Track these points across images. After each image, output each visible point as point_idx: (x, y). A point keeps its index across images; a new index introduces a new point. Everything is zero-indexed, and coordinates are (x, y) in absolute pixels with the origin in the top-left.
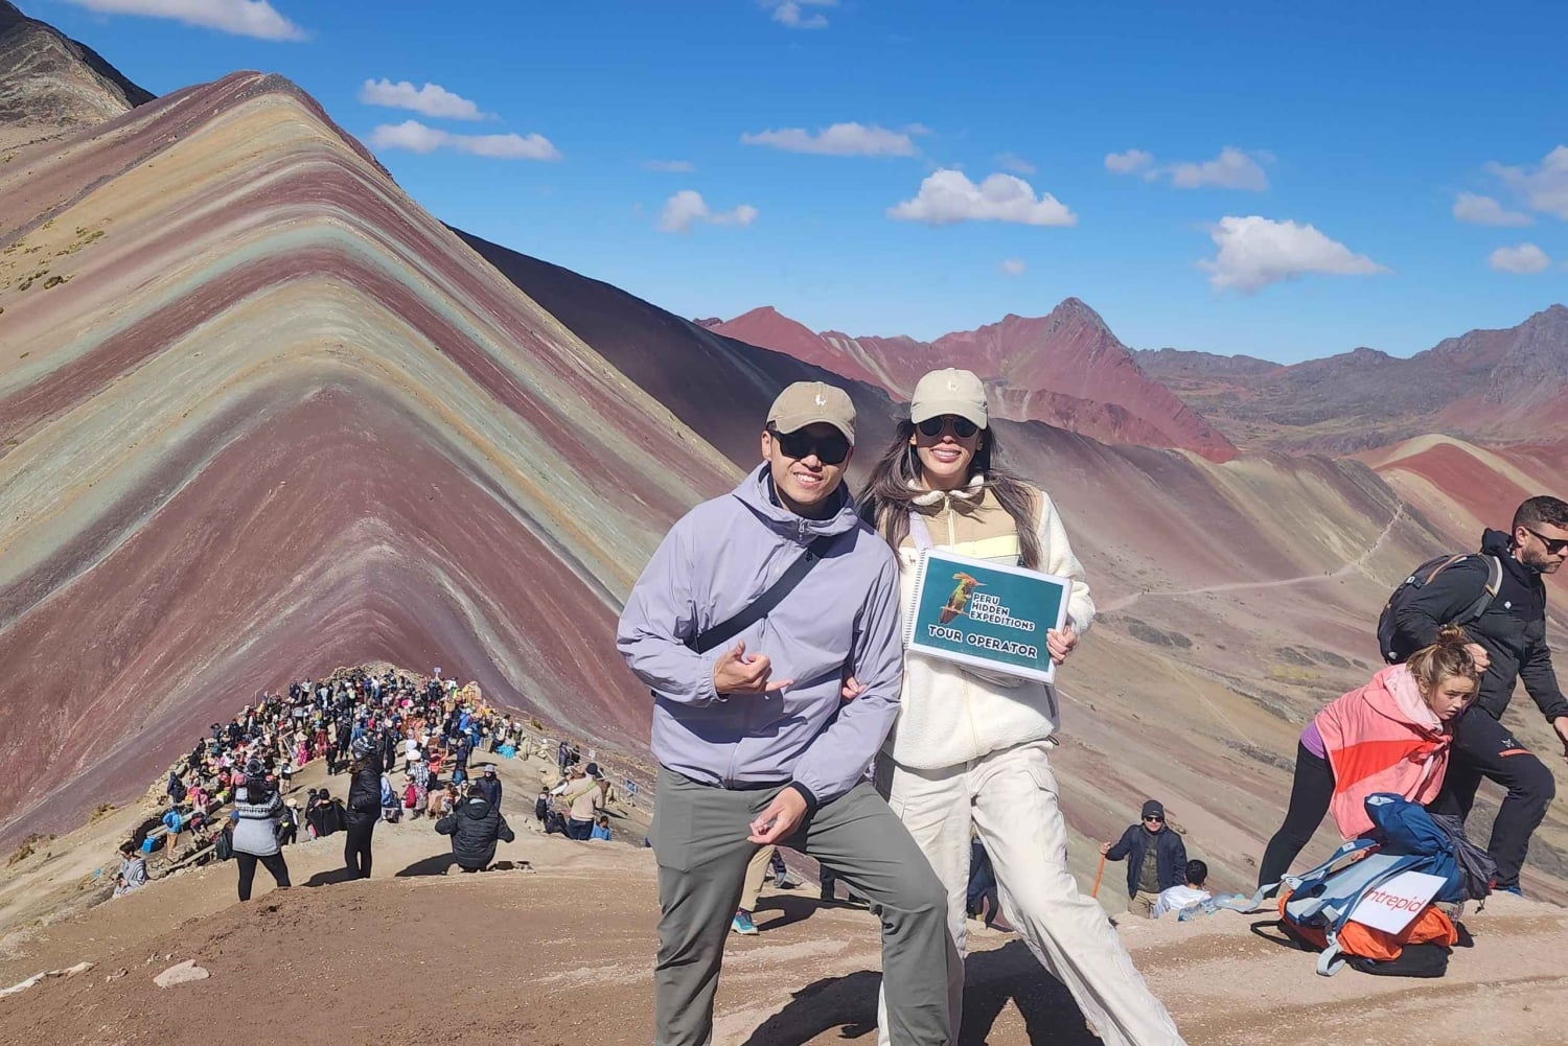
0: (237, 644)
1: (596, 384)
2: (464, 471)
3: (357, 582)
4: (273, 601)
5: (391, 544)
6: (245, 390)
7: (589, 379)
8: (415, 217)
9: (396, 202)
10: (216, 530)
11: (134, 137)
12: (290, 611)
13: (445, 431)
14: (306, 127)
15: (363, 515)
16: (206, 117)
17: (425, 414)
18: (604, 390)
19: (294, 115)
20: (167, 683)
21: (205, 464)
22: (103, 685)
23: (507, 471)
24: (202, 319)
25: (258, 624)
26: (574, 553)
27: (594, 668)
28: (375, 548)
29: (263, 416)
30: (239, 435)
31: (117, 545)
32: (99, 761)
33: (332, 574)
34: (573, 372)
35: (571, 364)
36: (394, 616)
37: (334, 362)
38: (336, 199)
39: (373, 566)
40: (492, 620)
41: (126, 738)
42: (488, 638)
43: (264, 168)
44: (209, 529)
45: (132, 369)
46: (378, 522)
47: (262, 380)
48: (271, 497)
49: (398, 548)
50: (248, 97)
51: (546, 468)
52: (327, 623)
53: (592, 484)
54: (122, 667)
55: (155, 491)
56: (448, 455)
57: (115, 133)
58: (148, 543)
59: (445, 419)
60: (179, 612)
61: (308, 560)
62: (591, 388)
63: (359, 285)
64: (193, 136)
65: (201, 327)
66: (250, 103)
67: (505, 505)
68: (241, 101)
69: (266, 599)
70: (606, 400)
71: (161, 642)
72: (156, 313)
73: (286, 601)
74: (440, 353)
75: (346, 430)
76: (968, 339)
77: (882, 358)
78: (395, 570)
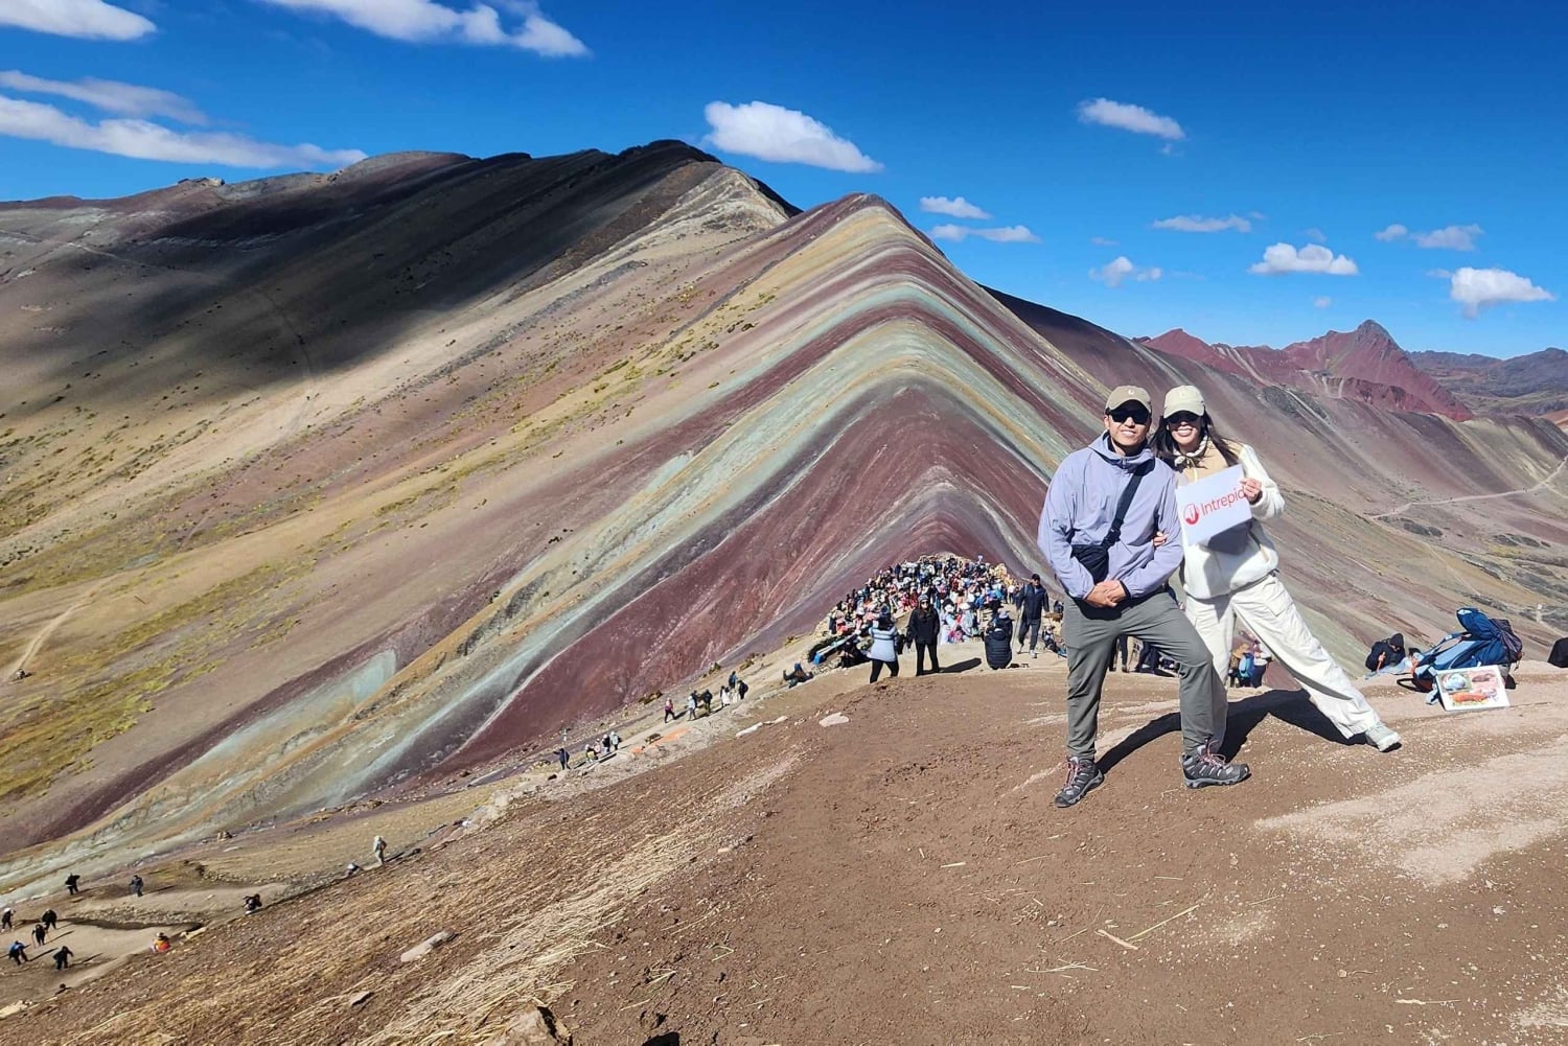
0: (863, 543)
1: (1071, 379)
2: (992, 437)
3: (930, 505)
4: (882, 517)
5: (950, 482)
6: (861, 390)
7: (1068, 377)
8: (960, 281)
9: (948, 271)
10: (848, 475)
11: (791, 236)
12: (893, 523)
13: (980, 411)
14: (895, 228)
15: (933, 464)
16: (834, 222)
17: (966, 401)
18: (1078, 385)
19: (886, 220)
20: (824, 566)
21: (840, 435)
22: (787, 568)
23: (1018, 436)
24: (835, 347)
25: (875, 530)
28: (942, 484)
29: (873, 405)
30: (859, 418)
31: (791, 485)
32: (786, 613)
33: (916, 501)
34: (1057, 374)
35: (1055, 368)
36: (954, 526)
37: (912, 372)
38: (912, 270)
39: (940, 496)
40: (1011, 526)
41: (802, 598)
42: (1010, 538)
43: (868, 253)
44: (844, 474)
45: (794, 379)
46: (943, 468)
47: (871, 384)
48: (879, 454)
49: (954, 484)
50: (858, 209)
51: (1042, 433)
52: (915, 530)
53: (1071, 443)
54: (798, 557)
55: (812, 452)
56: (982, 427)
57: (779, 235)
58: (809, 483)
59: (981, 405)
60: (828, 524)
61: (902, 492)
62: (1069, 383)
63: (927, 323)
64: (826, 234)
65: (835, 352)
66: (859, 213)
67: (1018, 457)
68: (853, 211)
69: (878, 516)
70: (1078, 390)
71: (819, 541)
72: (808, 345)
73: (891, 516)
74: (976, 364)
75: (921, 413)
76: (1304, 347)
77: (1251, 359)
78: (953, 497)
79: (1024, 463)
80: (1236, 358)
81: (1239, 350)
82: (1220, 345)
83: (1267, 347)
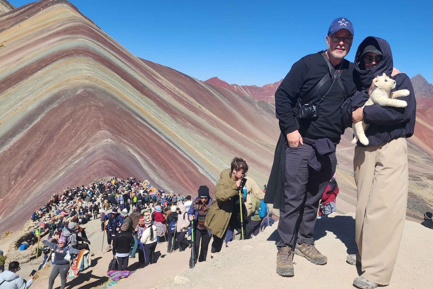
0: (57, 175)
2: (134, 116)
3: (99, 152)
4: (70, 159)
5: (111, 139)
6: (56, 91)
7: (171, 90)
8: (111, 41)
9: (105, 36)
10: (48, 136)
11: (13, 17)
12: (76, 162)
14: (73, 13)
15: (101, 130)
16: (39, 10)
18: (175, 93)
19: (68, 10)
20: (31, 189)
21: (43, 115)
22: (8, 191)
23: (148, 116)
24: (39, 70)
25: (65, 167)
26: (172, 140)
27: (182, 176)
28: (105, 140)
29: (63, 98)
30: (55, 105)
32: (7, 217)
33: (90, 150)
34: (166, 88)
35: (164, 85)
36: (114, 162)
37: (87, 82)
38: (84, 33)
39: (104, 148)
40: (147, 162)
41: (16, 209)
42: (146, 167)
43: (59, 25)
44: (45, 136)
45: (15, 86)
46: (106, 132)
48: (67, 125)
49: (114, 140)
50: (53, 4)
51: (160, 115)
52: (90, 165)
53: (176, 120)
54: (15, 184)
55: (25, 124)
56: (128, 111)
57: (7, 16)
58: (23, 142)
59: (125, 99)
60: (35, 165)
61: (82, 145)
62: (172, 92)
63: (94, 59)
64: (34, 16)
65: (39, 72)
66: (53, 6)
67: (148, 126)
68: (50, 5)
69: (67, 159)
70: (177, 96)
71: (29, 175)
72: (23, 69)
73: (75, 158)
74: (123, 80)
75: (93, 103)
76: (271, 86)
77: (249, 91)
78: (112, 147)
79: (153, 130)
80: (242, 90)
81: (243, 87)
82: (234, 85)
83: (256, 86)
